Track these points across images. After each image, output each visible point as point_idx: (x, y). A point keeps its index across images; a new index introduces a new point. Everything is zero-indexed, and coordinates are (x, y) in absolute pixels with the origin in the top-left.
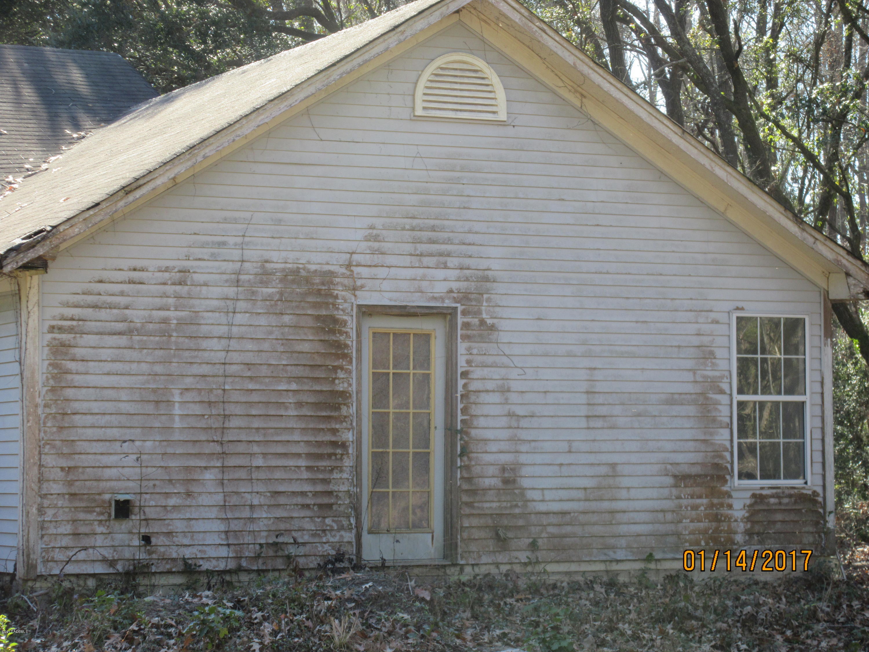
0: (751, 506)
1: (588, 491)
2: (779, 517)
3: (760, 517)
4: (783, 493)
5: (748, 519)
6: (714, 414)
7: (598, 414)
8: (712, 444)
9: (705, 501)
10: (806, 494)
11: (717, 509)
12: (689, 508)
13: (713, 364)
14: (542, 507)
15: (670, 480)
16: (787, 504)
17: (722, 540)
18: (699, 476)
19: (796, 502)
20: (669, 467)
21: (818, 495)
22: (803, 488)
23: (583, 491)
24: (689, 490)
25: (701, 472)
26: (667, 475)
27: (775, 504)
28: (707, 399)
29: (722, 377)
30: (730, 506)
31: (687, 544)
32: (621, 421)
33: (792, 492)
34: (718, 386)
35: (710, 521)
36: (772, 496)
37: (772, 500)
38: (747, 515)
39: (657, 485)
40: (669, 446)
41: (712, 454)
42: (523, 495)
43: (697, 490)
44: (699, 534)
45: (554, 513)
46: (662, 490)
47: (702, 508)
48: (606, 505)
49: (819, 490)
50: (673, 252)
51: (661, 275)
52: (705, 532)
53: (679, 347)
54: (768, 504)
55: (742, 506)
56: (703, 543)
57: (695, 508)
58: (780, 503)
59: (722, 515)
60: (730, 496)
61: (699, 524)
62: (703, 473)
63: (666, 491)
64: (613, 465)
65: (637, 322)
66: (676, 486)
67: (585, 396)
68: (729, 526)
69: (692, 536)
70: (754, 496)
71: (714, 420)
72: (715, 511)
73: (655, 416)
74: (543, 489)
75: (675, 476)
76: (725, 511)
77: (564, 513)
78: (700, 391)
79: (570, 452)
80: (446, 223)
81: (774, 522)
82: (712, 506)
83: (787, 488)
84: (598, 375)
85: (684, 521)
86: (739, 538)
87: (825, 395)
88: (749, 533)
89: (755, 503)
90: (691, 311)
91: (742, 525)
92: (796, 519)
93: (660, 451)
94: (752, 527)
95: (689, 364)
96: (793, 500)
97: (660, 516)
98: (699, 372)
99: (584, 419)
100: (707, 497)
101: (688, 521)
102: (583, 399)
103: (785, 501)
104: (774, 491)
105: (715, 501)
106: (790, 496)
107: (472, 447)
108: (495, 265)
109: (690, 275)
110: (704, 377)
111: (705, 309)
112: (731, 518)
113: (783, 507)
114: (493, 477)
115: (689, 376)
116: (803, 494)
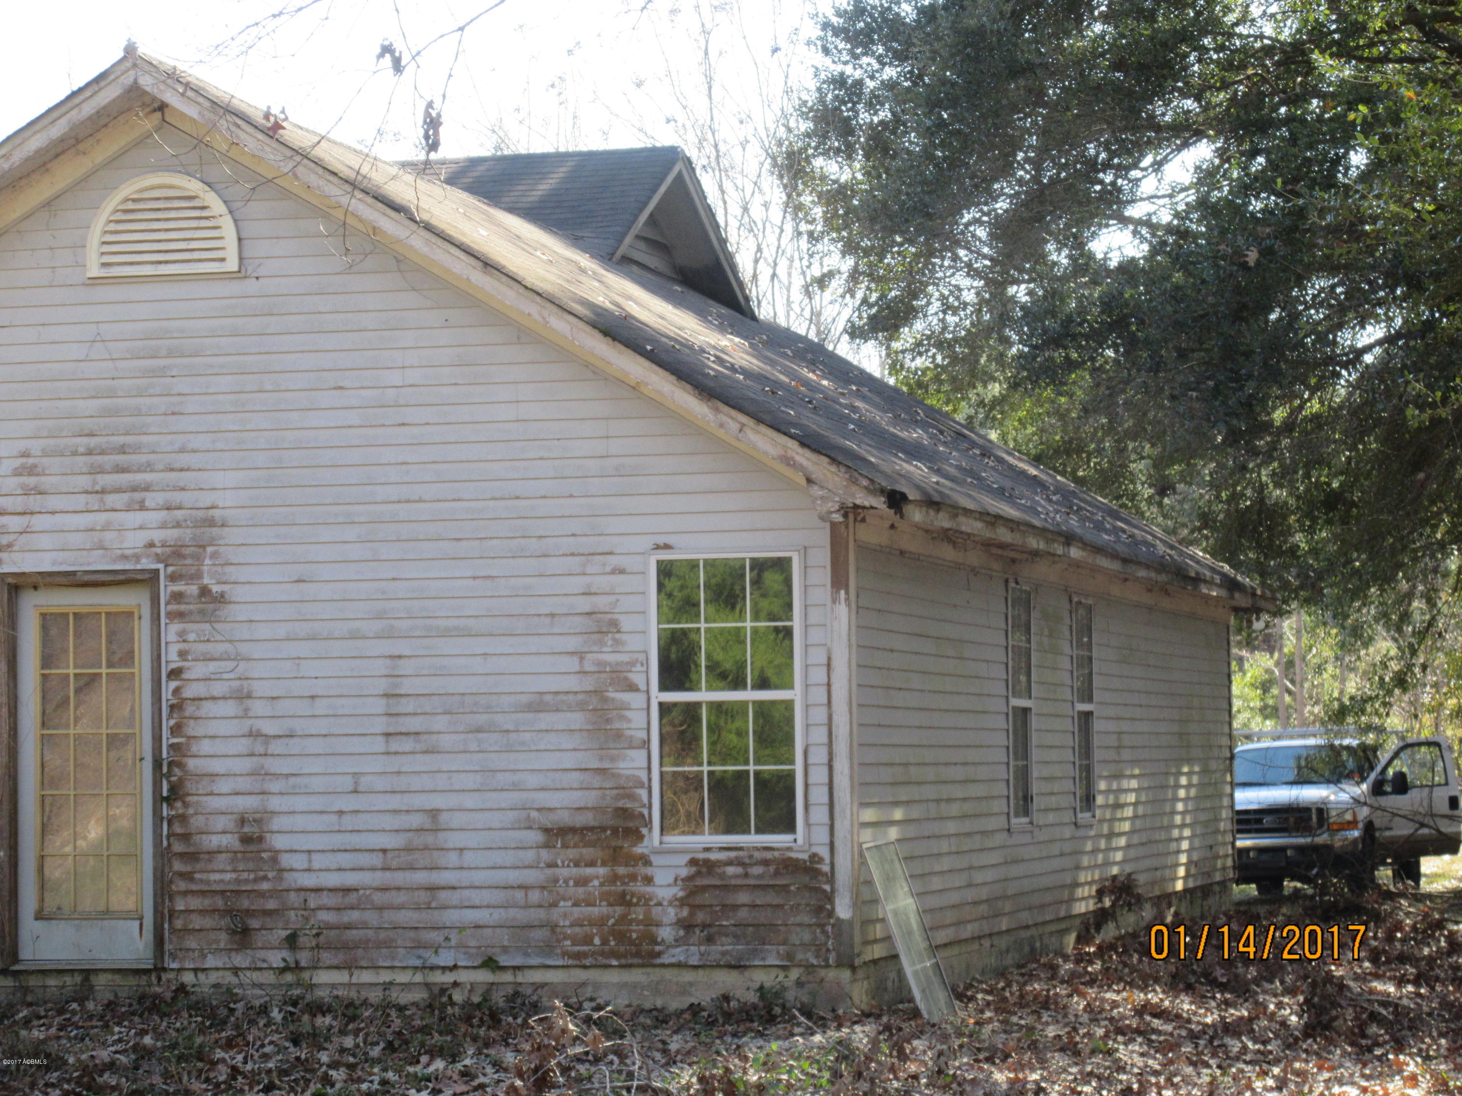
0: (689, 878)
1: (389, 855)
2: (743, 898)
3: (707, 898)
4: (751, 857)
5: (682, 902)
6: (616, 725)
7: (404, 730)
8: (613, 775)
9: (602, 871)
10: (797, 860)
11: (623, 884)
12: (571, 883)
13: (617, 642)
14: (308, 881)
15: (536, 837)
16: (760, 877)
17: (634, 935)
18: (592, 829)
19: (777, 873)
20: (534, 814)
21: (821, 860)
22: (789, 849)
23: (381, 855)
24: (572, 853)
25: (592, 823)
26: (530, 828)
27: (737, 876)
28: (605, 700)
29: (633, 663)
30: (649, 880)
31: (568, 943)
32: (446, 741)
33: (768, 855)
34: (626, 679)
35: (610, 905)
36: (730, 863)
37: (731, 870)
38: (681, 894)
39: (513, 845)
40: (533, 781)
41: (615, 792)
42: (274, 860)
43: (588, 852)
44: (591, 925)
45: (330, 890)
46: (521, 853)
47: (596, 883)
48: (420, 877)
49: (824, 852)
50: (541, 459)
51: (517, 498)
52: (601, 922)
53: (553, 615)
54: (723, 876)
55: (671, 880)
56: (597, 941)
57: (582, 882)
58: (746, 875)
59: (633, 895)
60: (648, 863)
61: (590, 909)
62: (596, 824)
63: (529, 856)
64: (434, 813)
65: (474, 578)
66: (547, 846)
67: (383, 701)
68: (648, 913)
69: (577, 930)
70: (693, 862)
71: (618, 735)
72: (619, 888)
73: (508, 731)
74: (309, 852)
75: (546, 831)
76: (639, 887)
77: (347, 890)
78: (591, 688)
79: (355, 791)
80: (144, 439)
81: (735, 907)
82: (614, 878)
83: (757, 849)
84: (406, 667)
85: (562, 903)
86: (666, 933)
87: (834, 688)
88: (687, 925)
89: (699, 873)
90: (572, 554)
91: (672, 911)
92: (776, 901)
93: (516, 788)
94: (692, 914)
95: (573, 643)
96: (772, 869)
97: (519, 895)
98: (589, 656)
99: (381, 739)
100: (604, 864)
101: (570, 903)
102: (377, 705)
103: (757, 870)
104: (733, 854)
105: (621, 870)
106: (765, 863)
107: (190, 786)
108: (226, 499)
109: (571, 496)
110: (600, 663)
111: (600, 550)
112: (650, 899)
113: (752, 882)
114: (224, 832)
115: (573, 664)
116: (790, 859)
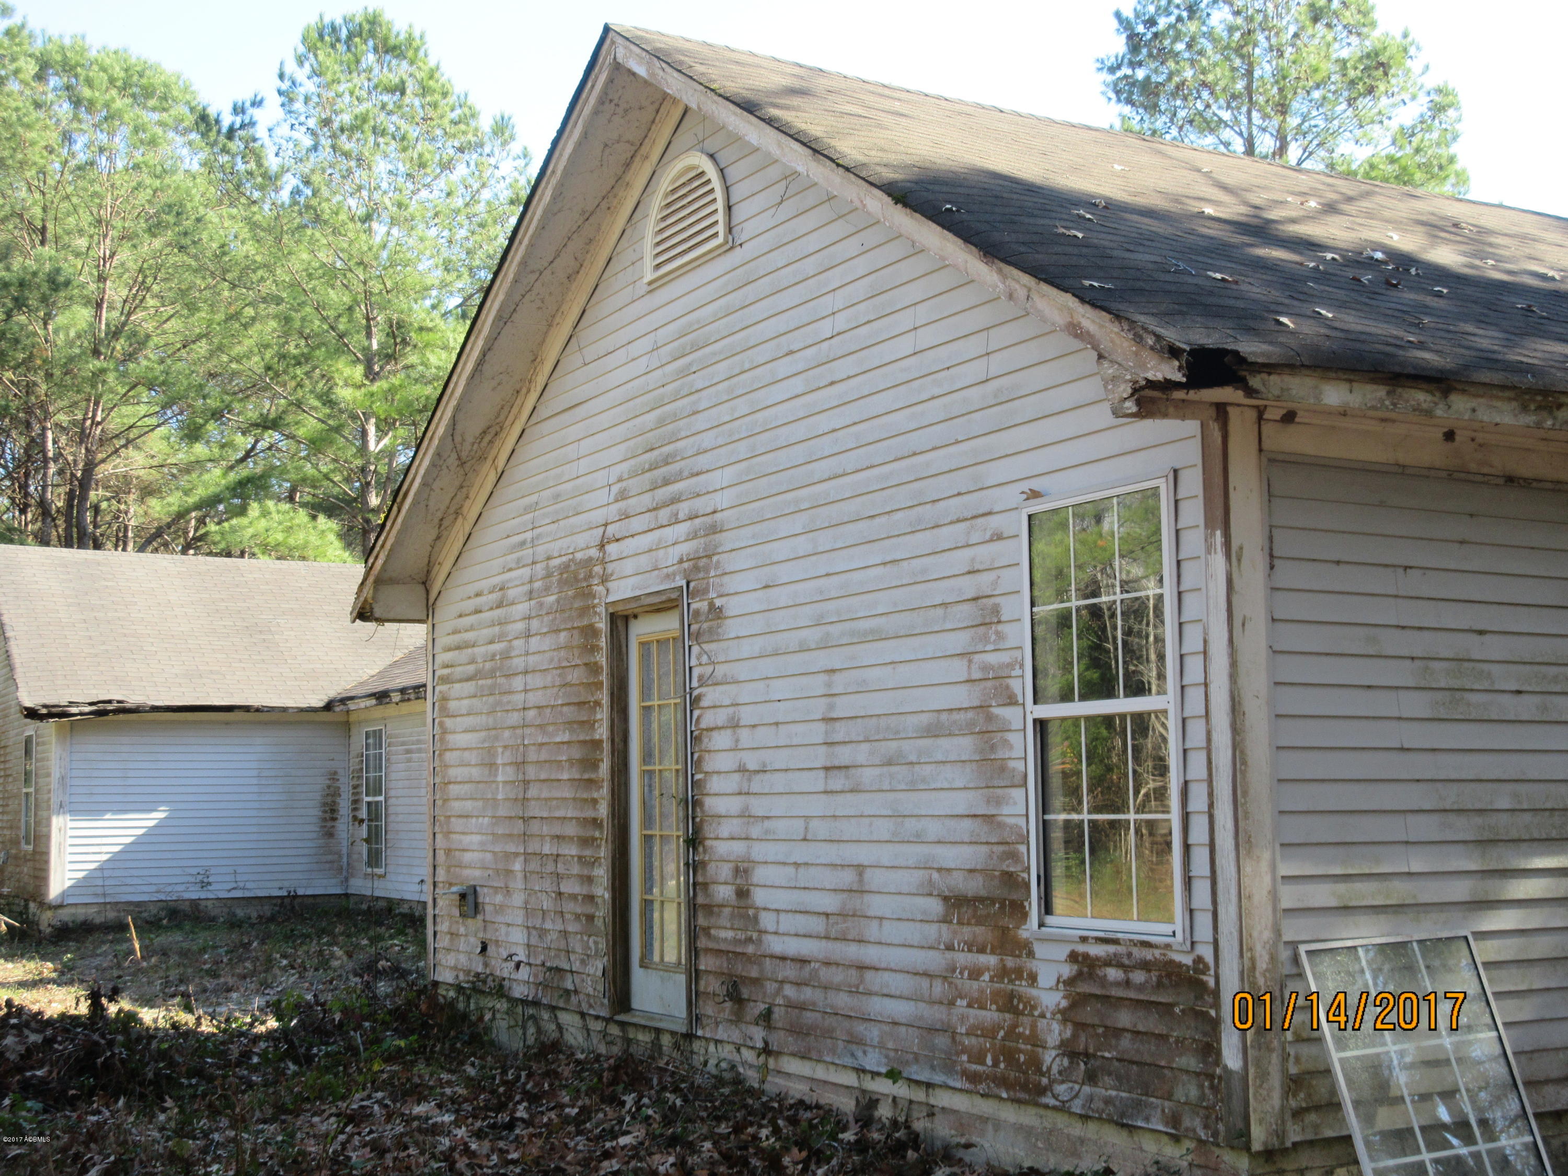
0: (1070, 982)
1: (832, 919)
2: (1124, 1018)
3: (1088, 1014)
4: (1130, 955)
5: (1065, 1015)
6: (1000, 755)
7: (837, 764)
8: (1001, 825)
9: (991, 960)
10: (1180, 965)
11: (1011, 981)
12: (966, 974)
13: (998, 636)
14: (776, 945)
15: (935, 906)
16: (1141, 988)
17: (1022, 1058)
18: (981, 900)
19: (1159, 985)
20: (935, 875)
21: (1207, 967)
22: (1168, 946)
23: (824, 918)
24: (967, 932)
26: (931, 895)
27: (1117, 984)
28: (990, 718)
29: (1011, 666)
30: (1033, 978)
31: (965, 1058)
32: (868, 776)
33: (1148, 954)
34: (1008, 687)
35: (999, 1010)
36: (1108, 962)
37: (1113, 974)
38: (1064, 1004)
39: (919, 917)
40: (934, 829)
41: (1001, 848)
42: (756, 919)
43: (981, 932)
44: (983, 1036)
45: (792, 960)
46: (926, 927)
47: (986, 977)
48: (852, 951)
49: (1206, 952)
50: (933, 398)
51: (915, 454)
52: (989, 1032)
53: (944, 605)
54: (1103, 982)
55: (1053, 982)
56: (989, 1061)
57: (975, 974)
58: (1127, 983)
59: (1020, 999)
60: (1031, 954)
61: (983, 1013)
62: (983, 893)
63: (932, 931)
64: (860, 869)
65: (884, 564)
66: (946, 920)
67: (821, 727)
68: (1034, 1027)
69: (973, 1040)
70: (1073, 957)
71: (1002, 768)
72: (1006, 986)
73: (911, 763)
74: (777, 911)
75: (946, 899)
76: (1022, 987)
77: (803, 961)
78: (976, 703)
79: (805, 840)
80: (680, 445)
81: (1118, 1032)
82: (1003, 973)
83: (1134, 943)
84: (840, 682)
85: (959, 1002)
86: (1050, 1058)
87: (1213, 688)
88: (1069, 1050)
89: (1080, 974)
90: (959, 521)
91: (1056, 1027)
92: (1161, 1029)
93: (918, 839)
94: (1075, 1036)
95: (960, 641)
96: (1154, 976)
97: (925, 983)
98: (977, 658)
99: (822, 774)
100: (993, 952)
101: (965, 1003)
102: (818, 732)
103: (1139, 977)
104: (1111, 949)
105: (1010, 962)
106: (1145, 966)
107: (709, 831)
108: (722, 500)
109: (957, 442)
110: (985, 668)
111: (981, 512)
112: (1034, 1008)
113: (1132, 995)
114: (726, 883)
115: (959, 669)
116: (1172, 962)
